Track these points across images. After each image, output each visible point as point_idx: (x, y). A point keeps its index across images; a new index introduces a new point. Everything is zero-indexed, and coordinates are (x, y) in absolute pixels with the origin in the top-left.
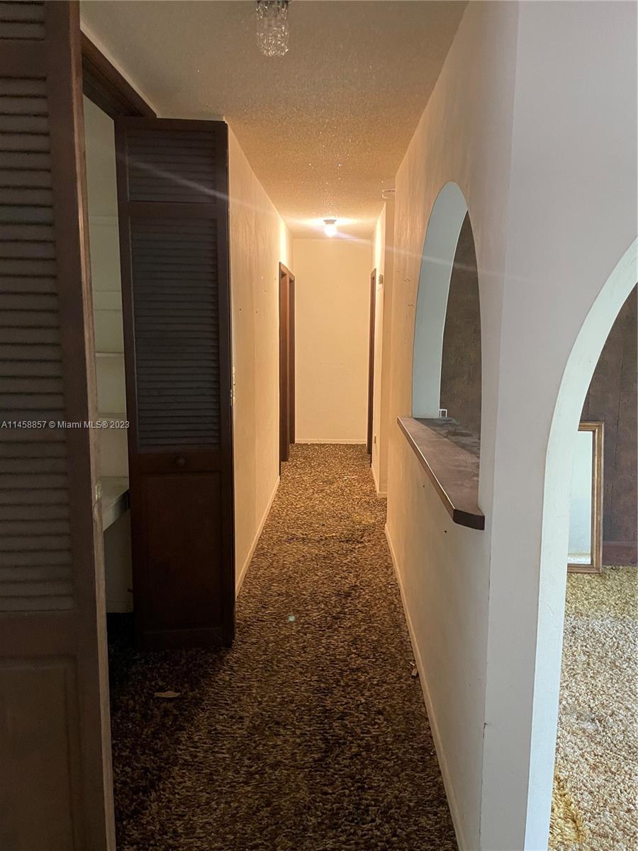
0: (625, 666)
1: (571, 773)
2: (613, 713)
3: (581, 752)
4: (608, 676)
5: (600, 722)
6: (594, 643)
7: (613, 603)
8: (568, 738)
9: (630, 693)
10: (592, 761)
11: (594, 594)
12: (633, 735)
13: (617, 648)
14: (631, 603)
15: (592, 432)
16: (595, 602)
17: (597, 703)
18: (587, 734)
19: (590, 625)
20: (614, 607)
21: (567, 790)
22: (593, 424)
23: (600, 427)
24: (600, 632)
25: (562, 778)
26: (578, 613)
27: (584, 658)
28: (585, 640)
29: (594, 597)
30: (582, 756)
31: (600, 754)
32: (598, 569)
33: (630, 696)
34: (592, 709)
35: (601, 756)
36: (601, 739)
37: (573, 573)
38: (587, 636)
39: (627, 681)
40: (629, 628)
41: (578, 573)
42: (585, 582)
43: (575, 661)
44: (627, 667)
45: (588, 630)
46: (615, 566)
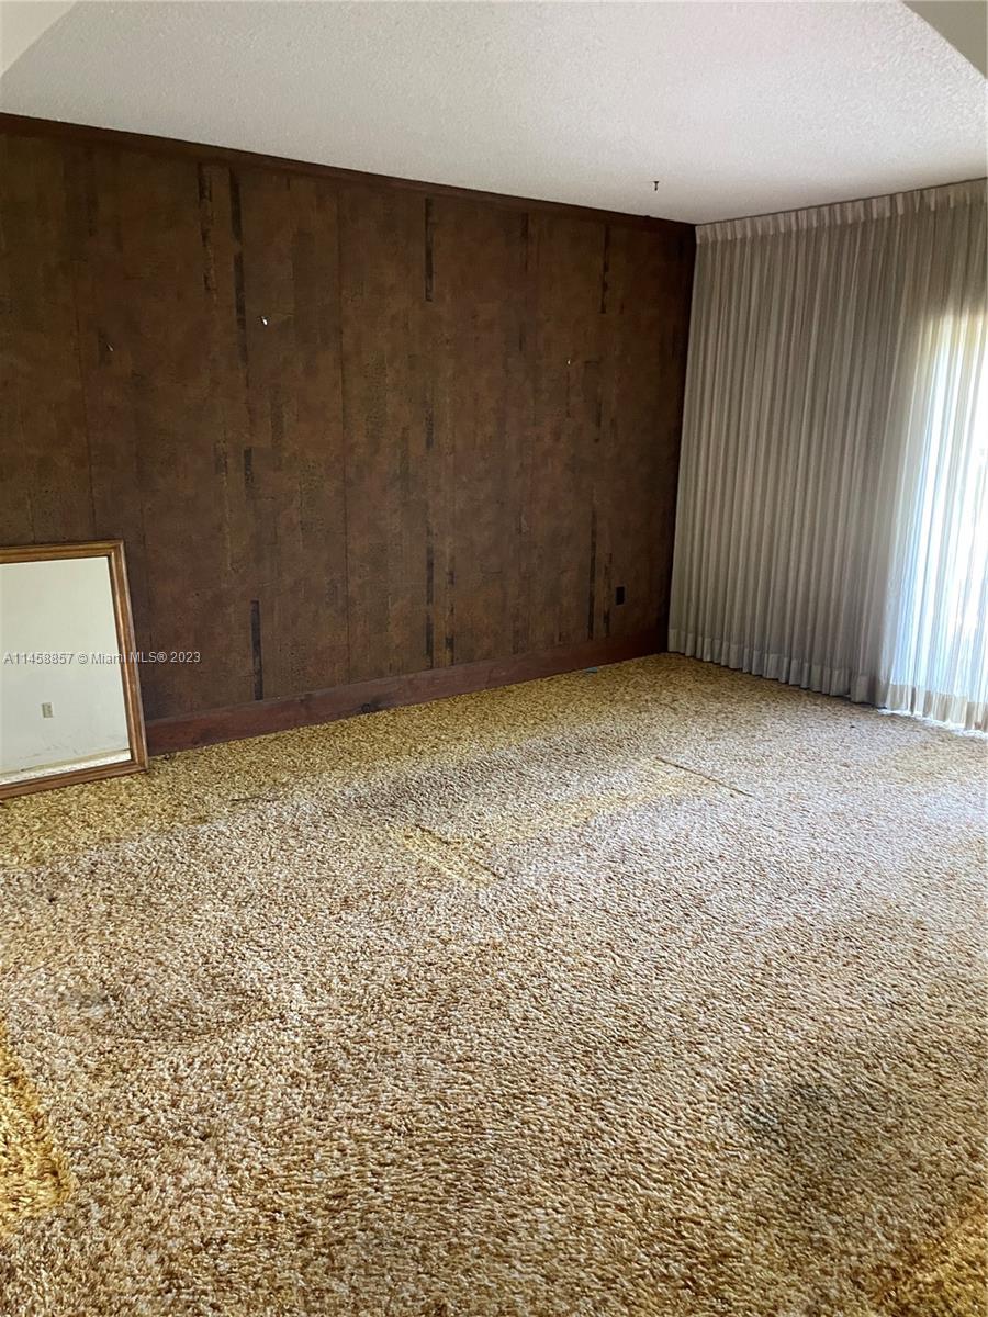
0: (163, 900)
1: (58, 1098)
2: (137, 977)
3: (78, 1058)
4: (136, 922)
5: (115, 998)
6: (122, 880)
7: (160, 810)
8: (61, 1043)
9: (165, 938)
10: (93, 1065)
11: (132, 803)
12: (162, 1001)
13: (157, 876)
14: (186, 803)
15: (106, 558)
16: (133, 815)
17: (113, 971)
18: (92, 1025)
19: (120, 854)
20: (160, 815)
21: (48, 1128)
22: (106, 545)
23: (116, 548)
24: (133, 859)
25: (42, 1112)
26: (103, 840)
27: (103, 907)
28: (109, 879)
29: (132, 808)
30: (79, 1063)
31: (108, 1049)
32: (142, 764)
33: (165, 943)
34: (105, 983)
35: (110, 1052)
36: (112, 1025)
37: (105, 779)
38: (112, 871)
39: (165, 921)
40: (178, 841)
41: (113, 777)
42: (121, 789)
43: (90, 916)
44: (167, 900)
45: (116, 861)
46: (169, 753)
